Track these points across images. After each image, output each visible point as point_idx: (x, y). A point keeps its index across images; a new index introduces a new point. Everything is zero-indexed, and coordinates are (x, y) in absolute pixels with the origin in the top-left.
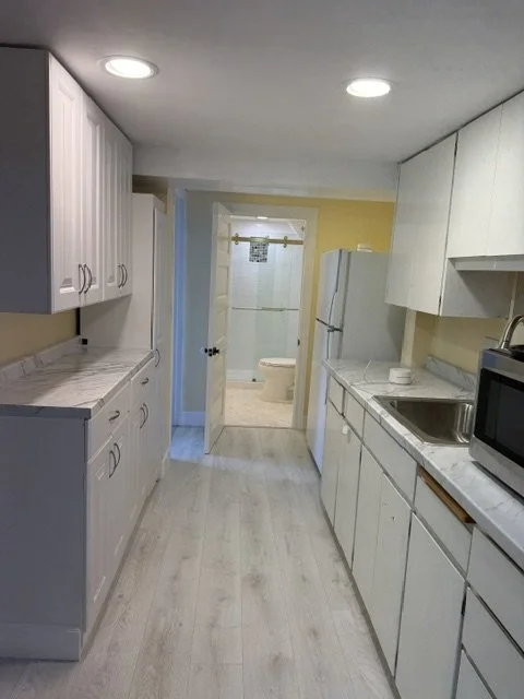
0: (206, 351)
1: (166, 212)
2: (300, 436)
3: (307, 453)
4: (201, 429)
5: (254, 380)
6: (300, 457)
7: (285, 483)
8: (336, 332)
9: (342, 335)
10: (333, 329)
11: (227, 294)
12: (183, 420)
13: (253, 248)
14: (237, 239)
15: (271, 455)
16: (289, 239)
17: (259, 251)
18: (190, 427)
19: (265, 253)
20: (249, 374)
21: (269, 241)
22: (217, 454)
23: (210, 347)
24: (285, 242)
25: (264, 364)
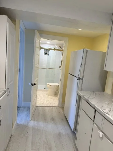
0: (31, 84)
1: (15, 29)
2: (61, 110)
3: (64, 118)
4: (29, 108)
5: (45, 89)
6: (63, 120)
7: (60, 134)
8: (80, 80)
9: (83, 81)
10: (79, 79)
11: (38, 64)
12: (23, 105)
13: (45, 51)
14: (41, 48)
15: (53, 119)
16: (56, 49)
17: (47, 52)
18: (25, 107)
19: (48, 53)
20: (43, 87)
21: (50, 49)
22: (34, 120)
23: (33, 83)
24: (55, 50)
25: (49, 85)
